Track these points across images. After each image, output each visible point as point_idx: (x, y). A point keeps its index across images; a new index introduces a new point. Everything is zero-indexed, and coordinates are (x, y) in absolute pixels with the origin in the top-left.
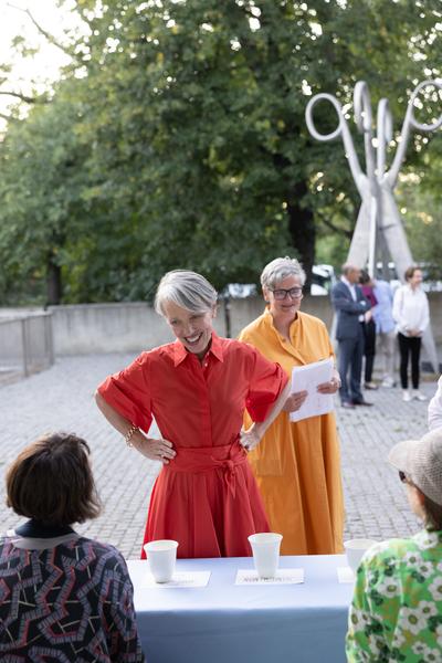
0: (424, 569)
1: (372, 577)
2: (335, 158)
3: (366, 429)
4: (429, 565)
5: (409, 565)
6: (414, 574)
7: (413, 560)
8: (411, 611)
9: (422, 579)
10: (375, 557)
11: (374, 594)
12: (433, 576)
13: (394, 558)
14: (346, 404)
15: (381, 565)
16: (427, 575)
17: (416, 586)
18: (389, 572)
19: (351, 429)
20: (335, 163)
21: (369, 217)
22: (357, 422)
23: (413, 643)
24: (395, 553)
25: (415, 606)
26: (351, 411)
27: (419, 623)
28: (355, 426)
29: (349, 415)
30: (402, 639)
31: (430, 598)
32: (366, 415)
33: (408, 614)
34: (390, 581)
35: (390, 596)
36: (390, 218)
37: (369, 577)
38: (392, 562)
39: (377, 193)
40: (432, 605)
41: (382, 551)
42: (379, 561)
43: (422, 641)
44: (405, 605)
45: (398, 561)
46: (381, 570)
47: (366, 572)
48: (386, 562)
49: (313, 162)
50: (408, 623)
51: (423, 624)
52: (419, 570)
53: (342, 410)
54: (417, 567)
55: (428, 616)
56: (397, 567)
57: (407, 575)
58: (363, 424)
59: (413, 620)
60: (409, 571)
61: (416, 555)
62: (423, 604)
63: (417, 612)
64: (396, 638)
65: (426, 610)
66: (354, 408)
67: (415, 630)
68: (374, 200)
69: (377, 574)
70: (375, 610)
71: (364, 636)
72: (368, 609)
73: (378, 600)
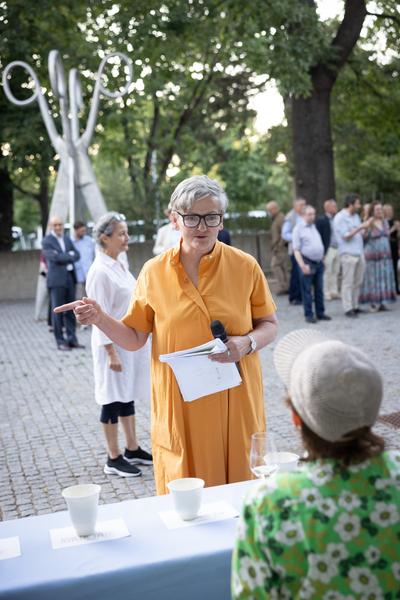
0: (326, 507)
1: (265, 523)
2: (29, 124)
3: (86, 368)
4: (330, 502)
5: (308, 505)
6: (316, 515)
7: (311, 498)
8: (319, 557)
9: (326, 519)
10: (265, 501)
11: (272, 543)
12: (337, 515)
13: (288, 498)
14: (62, 347)
15: (274, 508)
16: (330, 513)
17: (320, 527)
18: (285, 515)
19: (72, 369)
20: (30, 127)
21: (67, 176)
22: (76, 362)
23: (324, 593)
24: (288, 491)
25: (323, 551)
26: (68, 353)
27: (329, 570)
28: (75, 366)
29: (67, 356)
30: (311, 590)
31: (337, 540)
32: (83, 355)
33: (316, 562)
34: (289, 526)
35: (290, 543)
36: (87, 176)
37: (260, 524)
38: (287, 504)
39: (74, 154)
40: (341, 547)
41: (271, 491)
42: (271, 504)
43: (335, 589)
44: (313, 551)
45: (294, 502)
46: (276, 514)
47: (256, 518)
48: (280, 503)
49: (9, 126)
50: (317, 572)
51: (334, 570)
52: (320, 509)
53: (60, 353)
54: (318, 504)
55: (337, 560)
56: (295, 508)
57: (308, 517)
58: (83, 364)
59: (322, 567)
60: (310, 511)
61: (314, 491)
62: (331, 547)
63: (327, 558)
64: (304, 590)
65: (336, 554)
66: (70, 350)
67: (325, 578)
68: (71, 160)
69: (271, 519)
70: (275, 561)
71: (264, 592)
72: (266, 560)
73: (276, 548)
